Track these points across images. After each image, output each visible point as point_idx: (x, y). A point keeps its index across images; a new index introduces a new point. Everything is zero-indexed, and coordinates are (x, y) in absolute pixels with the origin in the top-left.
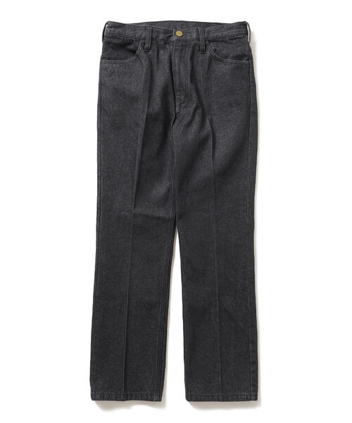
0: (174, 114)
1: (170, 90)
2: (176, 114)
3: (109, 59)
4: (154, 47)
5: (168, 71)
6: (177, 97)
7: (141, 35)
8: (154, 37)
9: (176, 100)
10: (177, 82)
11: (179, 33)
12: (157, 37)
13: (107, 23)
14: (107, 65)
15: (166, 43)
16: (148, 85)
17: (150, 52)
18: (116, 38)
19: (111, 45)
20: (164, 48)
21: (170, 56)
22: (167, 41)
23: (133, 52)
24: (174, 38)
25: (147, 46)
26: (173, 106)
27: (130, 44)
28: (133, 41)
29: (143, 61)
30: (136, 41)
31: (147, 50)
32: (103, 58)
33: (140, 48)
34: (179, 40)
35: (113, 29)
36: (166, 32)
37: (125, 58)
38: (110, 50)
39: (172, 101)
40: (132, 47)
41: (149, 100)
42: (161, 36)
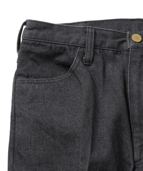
0: (132, 162)
1: (125, 124)
2: (135, 162)
3: (28, 77)
4: (98, 59)
5: (121, 94)
6: (135, 135)
7: (78, 40)
8: (98, 43)
9: (135, 140)
10: (135, 112)
11: (136, 38)
12: (102, 43)
13: (25, 24)
14: (24, 86)
15: (116, 53)
16: (91, 116)
17: (93, 66)
18: (39, 45)
19: (32, 56)
20: (114, 60)
21: (124, 72)
22: (117, 50)
23: (66, 66)
24: (129, 45)
25: (87, 56)
26: (130, 148)
27: (59, 54)
28: (65, 49)
29: (81, 80)
30: (70, 49)
31: (88, 63)
32: (18, 75)
33: (76, 60)
34: (137, 47)
35: (34, 32)
36: (116, 36)
37: (53, 76)
38: (30, 63)
39: (128, 142)
40: (62, 58)
41: (93, 139)
42: (109, 42)
